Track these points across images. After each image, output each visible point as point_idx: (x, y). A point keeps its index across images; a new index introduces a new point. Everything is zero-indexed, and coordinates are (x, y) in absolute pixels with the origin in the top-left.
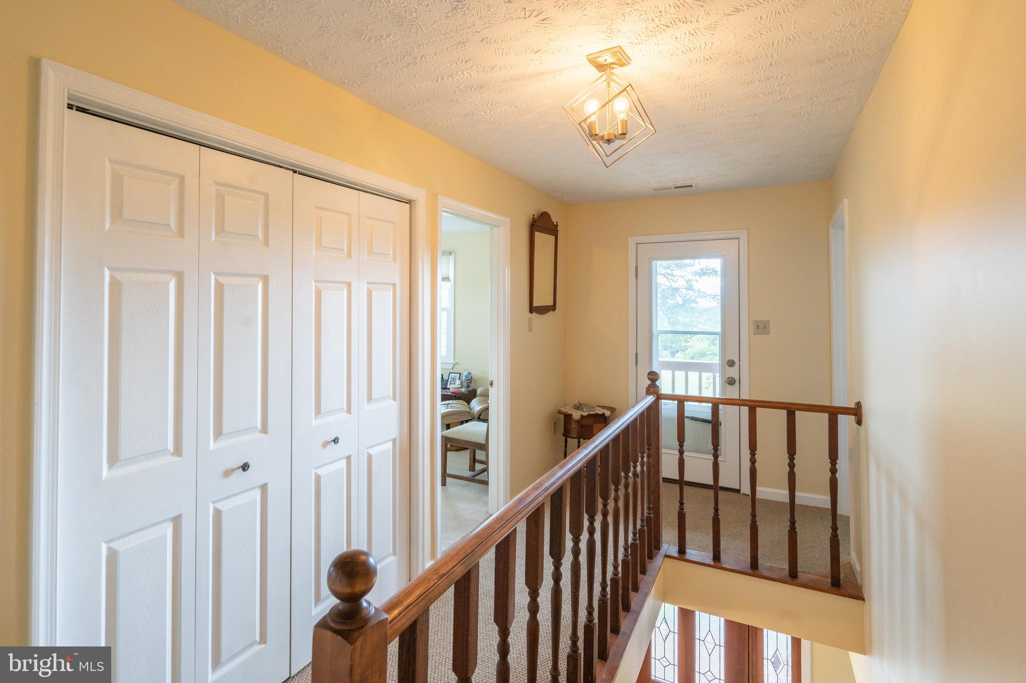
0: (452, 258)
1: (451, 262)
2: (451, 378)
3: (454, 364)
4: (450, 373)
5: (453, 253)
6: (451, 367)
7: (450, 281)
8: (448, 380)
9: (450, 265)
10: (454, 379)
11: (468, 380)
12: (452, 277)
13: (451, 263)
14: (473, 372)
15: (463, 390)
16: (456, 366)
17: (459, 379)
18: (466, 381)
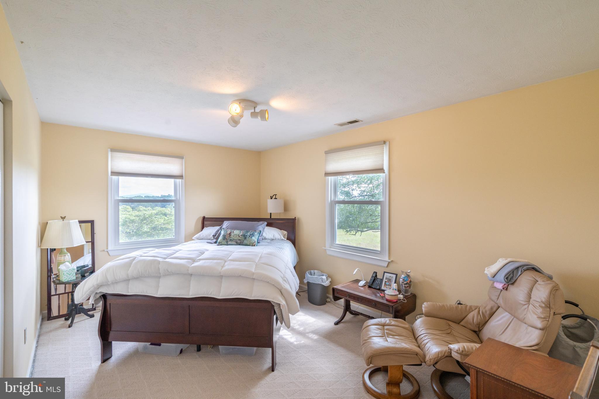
0: (386, 149)
1: (385, 151)
2: (386, 279)
3: (389, 262)
4: (385, 272)
5: (388, 142)
6: (386, 264)
7: (384, 173)
8: (382, 280)
9: (384, 155)
10: (389, 280)
11: (407, 284)
12: (386, 168)
13: (385, 153)
14: (411, 275)
15: (401, 296)
16: (391, 265)
17: (395, 283)
18: (403, 285)
